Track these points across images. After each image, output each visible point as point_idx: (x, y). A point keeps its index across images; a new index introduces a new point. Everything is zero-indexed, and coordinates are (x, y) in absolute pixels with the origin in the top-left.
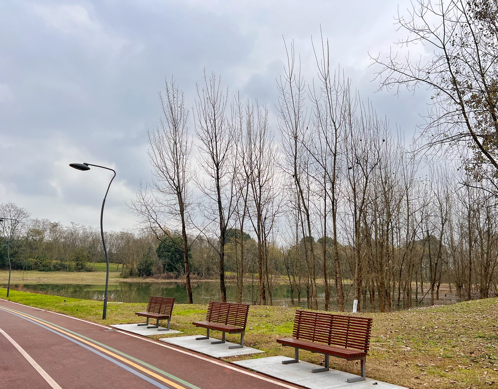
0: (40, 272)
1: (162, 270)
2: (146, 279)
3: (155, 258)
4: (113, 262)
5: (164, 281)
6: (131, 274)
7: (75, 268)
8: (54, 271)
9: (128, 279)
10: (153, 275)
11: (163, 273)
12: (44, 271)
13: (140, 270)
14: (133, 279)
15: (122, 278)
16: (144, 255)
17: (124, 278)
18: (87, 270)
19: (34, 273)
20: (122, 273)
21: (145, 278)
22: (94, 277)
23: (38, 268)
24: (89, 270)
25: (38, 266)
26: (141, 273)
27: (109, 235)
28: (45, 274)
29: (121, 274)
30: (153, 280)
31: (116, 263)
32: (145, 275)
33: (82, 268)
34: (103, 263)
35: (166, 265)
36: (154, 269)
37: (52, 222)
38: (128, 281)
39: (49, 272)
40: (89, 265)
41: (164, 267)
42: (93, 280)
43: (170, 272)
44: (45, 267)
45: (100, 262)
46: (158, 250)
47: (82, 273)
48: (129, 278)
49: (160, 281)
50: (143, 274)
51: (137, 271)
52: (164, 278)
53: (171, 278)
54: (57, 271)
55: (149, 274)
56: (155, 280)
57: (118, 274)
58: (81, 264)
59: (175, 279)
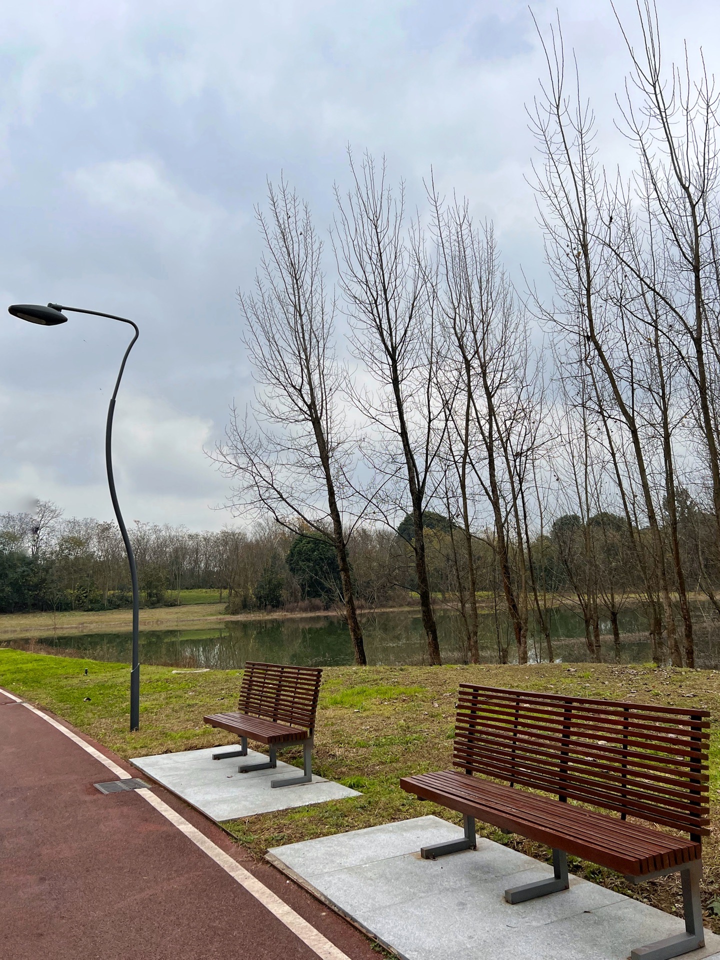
0: (85, 613)
1: (300, 594)
2: (272, 614)
3: (284, 574)
4: (213, 586)
5: (304, 615)
6: (245, 606)
7: (146, 601)
8: (110, 609)
9: (239, 616)
10: (283, 605)
11: (302, 600)
12: (92, 611)
13: (259, 598)
14: (249, 616)
15: (228, 614)
16: (265, 570)
17: (233, 614)
18: (166, 604)
19: (76, 616)
20: (229, 606)
21: (270, 612)
22: (179, 615)
23: (82, 607)
24: (171, 604)
25: (83, 602)
26: (261, 603)
27: (202, 540)
28: (94, 615)
29: (226, 607)
30: (285, 615)
31: (218, 588)
32: (269, 607)
33: (158, 602)
34: (196, 590)
35: (305, 585)
36: (284, 594)
37: (102, 523)
38: (239, 619)
39: (100, 613)
40: (169, 593)
41: (303, 589)
42: (177, 621)
43: (314, 597)
44: (94, 603)
45: (191, 589)
46: (290, 559)
47: (157, 610)
48: (241, 613)
49: (298, 615)
50: (266, 605)
51: (255, 599)
52: (305, 610)
53: (315, 608)
54: (115, 608)
55: (276, 604)
56: (289, 614)
57: (221, 607)
58: (156, 594)
59: (324, 610)
